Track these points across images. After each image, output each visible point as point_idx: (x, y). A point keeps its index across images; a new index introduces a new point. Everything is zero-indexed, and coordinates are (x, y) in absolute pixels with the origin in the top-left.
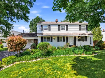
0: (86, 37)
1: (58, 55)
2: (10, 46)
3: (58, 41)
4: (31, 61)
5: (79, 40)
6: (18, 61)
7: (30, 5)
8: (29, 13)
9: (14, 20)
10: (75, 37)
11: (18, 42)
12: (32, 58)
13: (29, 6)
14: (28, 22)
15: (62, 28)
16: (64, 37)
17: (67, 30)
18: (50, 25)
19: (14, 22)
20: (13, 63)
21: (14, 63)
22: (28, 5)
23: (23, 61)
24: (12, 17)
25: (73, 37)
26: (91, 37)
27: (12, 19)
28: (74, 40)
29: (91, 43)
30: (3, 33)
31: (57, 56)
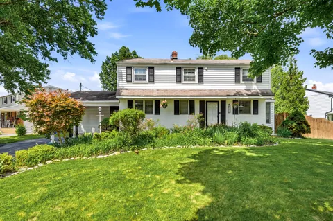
0: (256, 102)
1: (169, 145)
2: (36, 117)
3: (175, 114)
4: (94, 157)
5: (236, 112)
6: (57, 158)
7: (96, 10)
8: (94, 33)
9: (54, 54)
10: (223, 103)
11: (57, 106)
12: (97, 149)
13: (94, 12)
14: (92, 61)
15: (187, 74)
16: (192, 103)
17: (201, 80)
18: (153, 68)
19: (54, 60)
20: (43, 161)
21: (49, 162)
22: (92, 11)
23: (72, 158)
24: (47, 45)
25: (218, 102)
26: (268, 104)
27: (46, 50)
28: (220, 111)
29: (268, 121)
30: (23, 91)
31: (165, 148)
